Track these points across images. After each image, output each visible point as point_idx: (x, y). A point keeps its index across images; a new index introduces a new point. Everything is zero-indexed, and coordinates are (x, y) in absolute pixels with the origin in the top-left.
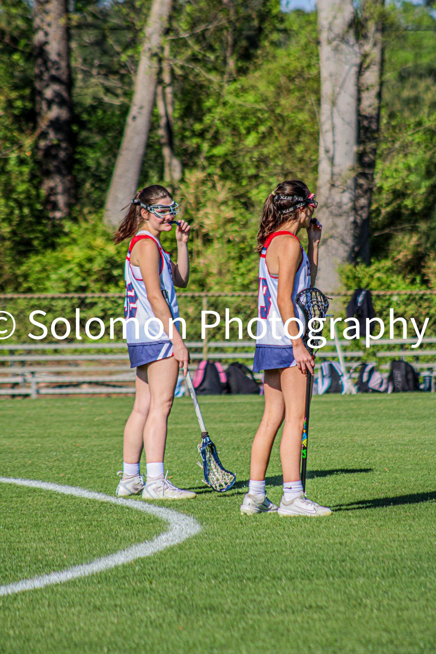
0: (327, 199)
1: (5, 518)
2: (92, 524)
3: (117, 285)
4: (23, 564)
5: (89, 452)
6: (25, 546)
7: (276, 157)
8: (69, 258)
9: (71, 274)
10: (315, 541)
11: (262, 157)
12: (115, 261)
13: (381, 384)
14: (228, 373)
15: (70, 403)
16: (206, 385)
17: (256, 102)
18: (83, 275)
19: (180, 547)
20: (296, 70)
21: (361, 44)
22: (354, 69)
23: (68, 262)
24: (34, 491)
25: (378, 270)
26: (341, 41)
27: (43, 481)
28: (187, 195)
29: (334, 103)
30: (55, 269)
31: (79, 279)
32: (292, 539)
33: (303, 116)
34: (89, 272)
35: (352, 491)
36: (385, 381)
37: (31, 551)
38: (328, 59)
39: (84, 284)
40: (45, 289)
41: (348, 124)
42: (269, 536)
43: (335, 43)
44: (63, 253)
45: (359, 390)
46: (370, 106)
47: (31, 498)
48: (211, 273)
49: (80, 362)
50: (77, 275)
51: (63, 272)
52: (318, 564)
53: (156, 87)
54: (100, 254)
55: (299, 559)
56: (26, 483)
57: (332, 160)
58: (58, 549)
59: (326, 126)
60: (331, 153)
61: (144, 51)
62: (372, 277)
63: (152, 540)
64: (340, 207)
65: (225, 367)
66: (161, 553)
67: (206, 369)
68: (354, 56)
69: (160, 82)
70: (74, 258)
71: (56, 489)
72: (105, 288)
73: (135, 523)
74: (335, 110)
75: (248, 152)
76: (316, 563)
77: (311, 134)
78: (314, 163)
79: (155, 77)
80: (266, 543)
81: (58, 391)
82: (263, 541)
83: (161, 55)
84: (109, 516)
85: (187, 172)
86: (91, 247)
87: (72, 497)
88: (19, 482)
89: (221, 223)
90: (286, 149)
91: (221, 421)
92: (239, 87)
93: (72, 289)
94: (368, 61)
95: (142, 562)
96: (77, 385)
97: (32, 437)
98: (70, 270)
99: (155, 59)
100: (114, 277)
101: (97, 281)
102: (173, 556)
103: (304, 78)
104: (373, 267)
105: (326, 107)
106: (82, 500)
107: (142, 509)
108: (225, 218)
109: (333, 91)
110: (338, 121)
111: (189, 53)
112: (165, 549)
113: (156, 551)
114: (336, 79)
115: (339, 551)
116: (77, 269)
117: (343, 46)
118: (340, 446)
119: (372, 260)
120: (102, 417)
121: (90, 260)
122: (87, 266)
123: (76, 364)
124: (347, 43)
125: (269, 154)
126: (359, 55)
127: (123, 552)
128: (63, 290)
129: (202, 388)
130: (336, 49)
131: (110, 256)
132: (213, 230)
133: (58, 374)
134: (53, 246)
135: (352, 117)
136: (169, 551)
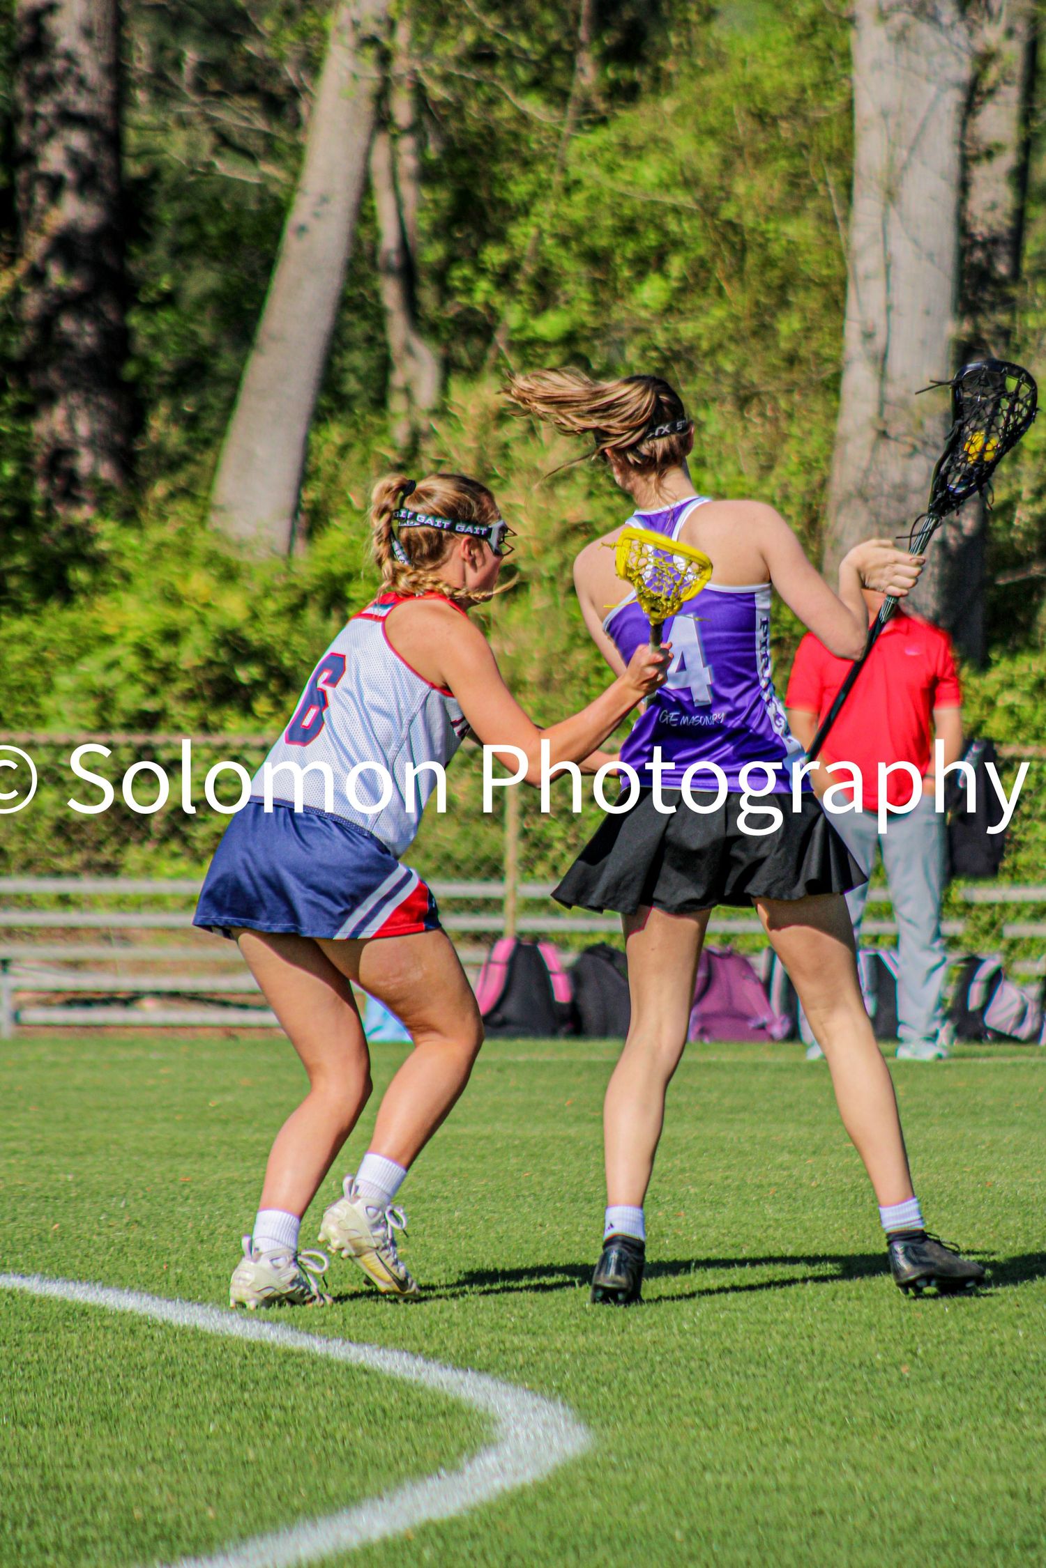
0: (866, 473)
1: (12, 1392)
2: (268, 1417)
3: (247, 710)
4: (91, 1533)
5: (223, 1201)
6: (89, 1479)
7: (717, 348)
8: (109, 630)
9: (116, 677)
10: (936, 1485)
11: (676, 347)
12: (244, 642)
13: (1022, 1017)
14: (576, 976)
15: (123, 1055)
16: (511, 1009)
17: (665, 186)
18: (150, 679)
19: (545, 1491)
20: (781, 93)
21: (974, 22)
22: (954, 98)
23: (107, 640)
24: (84, 1313)
25: (1010, 685)
26: (916, 14)
27: (106, 1285)
28: (454, 454)
29: (891, 195)
30: (70, 661)
31: (138, 690)
32: (868, 1478)
33: (800, 230)
34: (166, 673)
35: (1014, 1337)
36: (1033, 1009)
37: (110, 1494)
38: (878, 66)
39: (151, 705)
40: (41, 719)
41: (930, 256)
42: (797, 1467)
43: (898, 19)
44: (94, 615)
45: (959, 1032)
46: (993, 207)
47: (76, 1336)
48: (524, 683)
49: (137, 932)
50: (132, 678)
51: (91, 668)
52: (958, 1553)
53: (371, 138)
54: (202, 622)
55: (900, 1537)
56: (55, 1290)
57: (881, 360)
58: (187, 1487)
59: (866, 262)
60: (880, 340)
61: (339, 30)
62: (990, 703)
63: (455, 1469)
64: (901, 499)
65: (569, 958)
66: (491, 1509)
67: (512, 963)
68: (951, 59)
69: (382, 121)
70: (123, 628)
71: (144, 1311)
72: (213, 718)
73: (396, 1415)
74: (893, 213)
75: (637, 331)
76: (951, 1551)
77: (824, 285)
78: (830, 369)
79: (367, 107)
80: (793, 1488)
81: (78, 1016)
82: (784, 1479)
83: (385, 42)
84: (316, 1393)
85: (455, 386)
86: (173, 599)
87: (197, 1335)
88: (33, 1286)
89: (551, 536)
90: (747, 325)
91: (578, 1119)
92: (614, 139)
93: (116, 719)
94: (992, 74)
95: (440, 1534)
96: (130, 1000)
97: (40, 1153)
98: (112, 665)
99: (371, 52)
100: (238, 686)
101: (190, 697)
102: (528, 1519)
103: (805, 119)
104: (995, 676)
105: (867, 206)
106: (226, 1344)
107: (407, 1376)
108: (564, 522)
109: (891, 159)
110: (901, 247)
111: (469, 36)
112: (499, 1498)
113: (472, 1501)
114: (898, 125)
115: (1013, 1516)
116: (132, 663)
117: (923, 29)
118: (953, 1201)
119: (994, 656)
120: (229, 1098)
121: (172, 636)
122: (164, 653)
123: (123, 937)
124: (934, 19)
125: (699, 337)
126: (966, 59)
127: (379, 1504)
128: (91, 722)
129: (498, 1017)
130: (901, 37)
131: (227, 624)
132: (531, 558)
133: (75, 965)
134: (66, 594)
135: (944, 240)
136: (512, 1502)
